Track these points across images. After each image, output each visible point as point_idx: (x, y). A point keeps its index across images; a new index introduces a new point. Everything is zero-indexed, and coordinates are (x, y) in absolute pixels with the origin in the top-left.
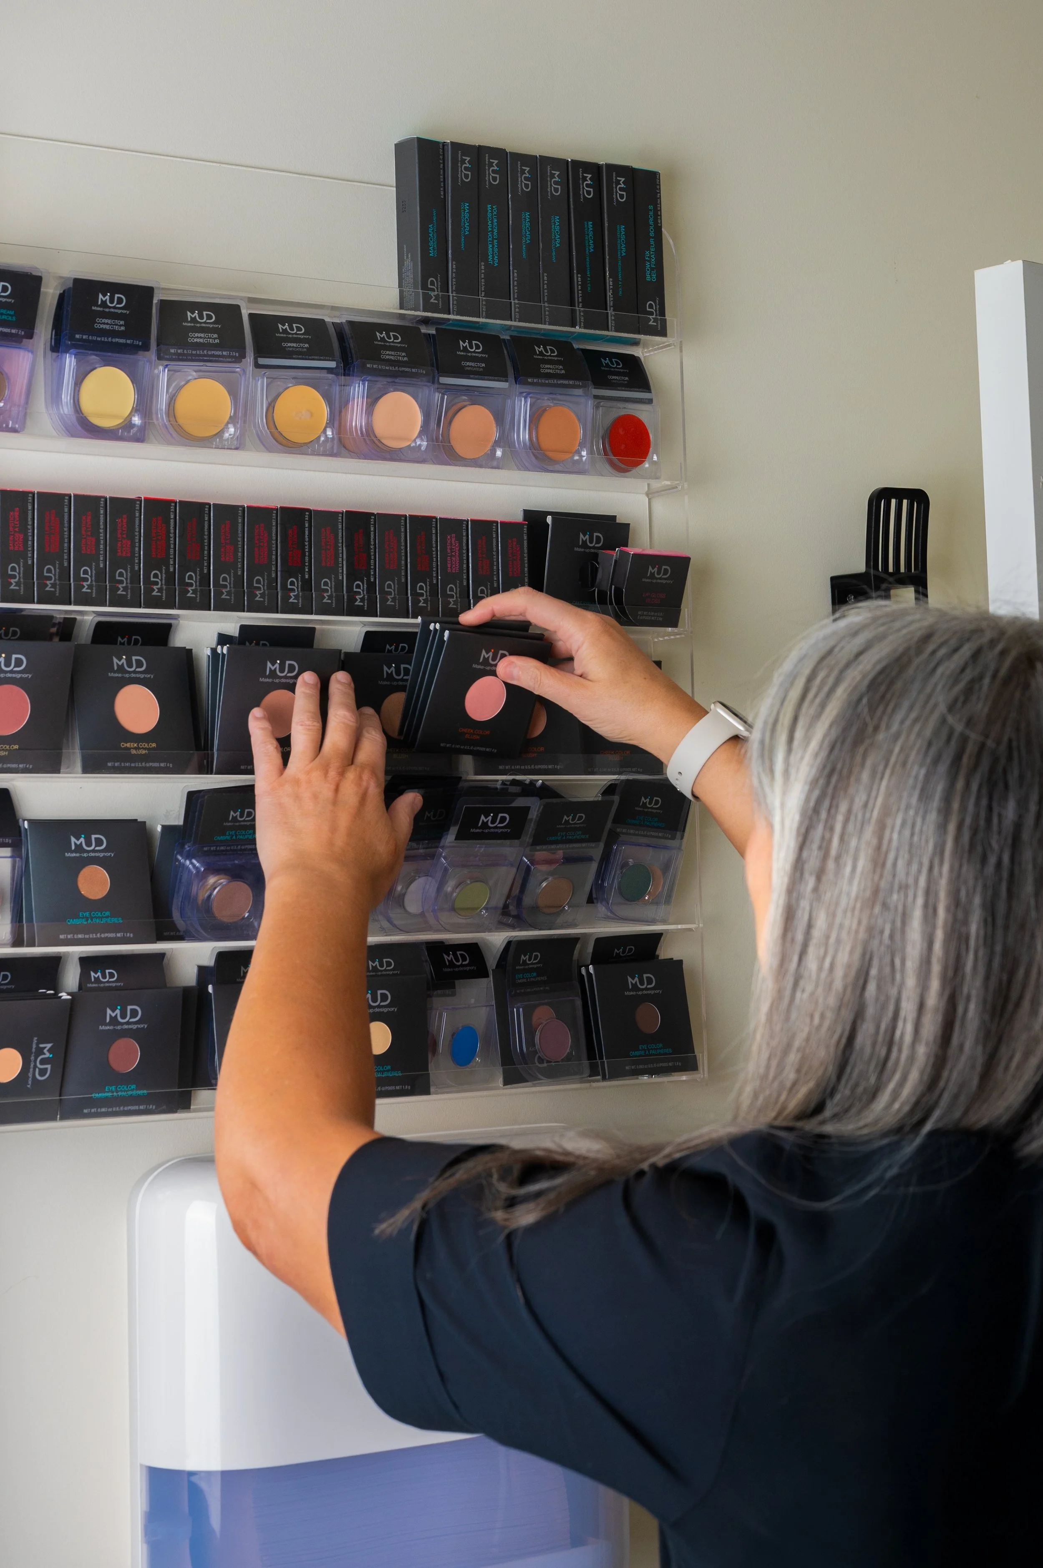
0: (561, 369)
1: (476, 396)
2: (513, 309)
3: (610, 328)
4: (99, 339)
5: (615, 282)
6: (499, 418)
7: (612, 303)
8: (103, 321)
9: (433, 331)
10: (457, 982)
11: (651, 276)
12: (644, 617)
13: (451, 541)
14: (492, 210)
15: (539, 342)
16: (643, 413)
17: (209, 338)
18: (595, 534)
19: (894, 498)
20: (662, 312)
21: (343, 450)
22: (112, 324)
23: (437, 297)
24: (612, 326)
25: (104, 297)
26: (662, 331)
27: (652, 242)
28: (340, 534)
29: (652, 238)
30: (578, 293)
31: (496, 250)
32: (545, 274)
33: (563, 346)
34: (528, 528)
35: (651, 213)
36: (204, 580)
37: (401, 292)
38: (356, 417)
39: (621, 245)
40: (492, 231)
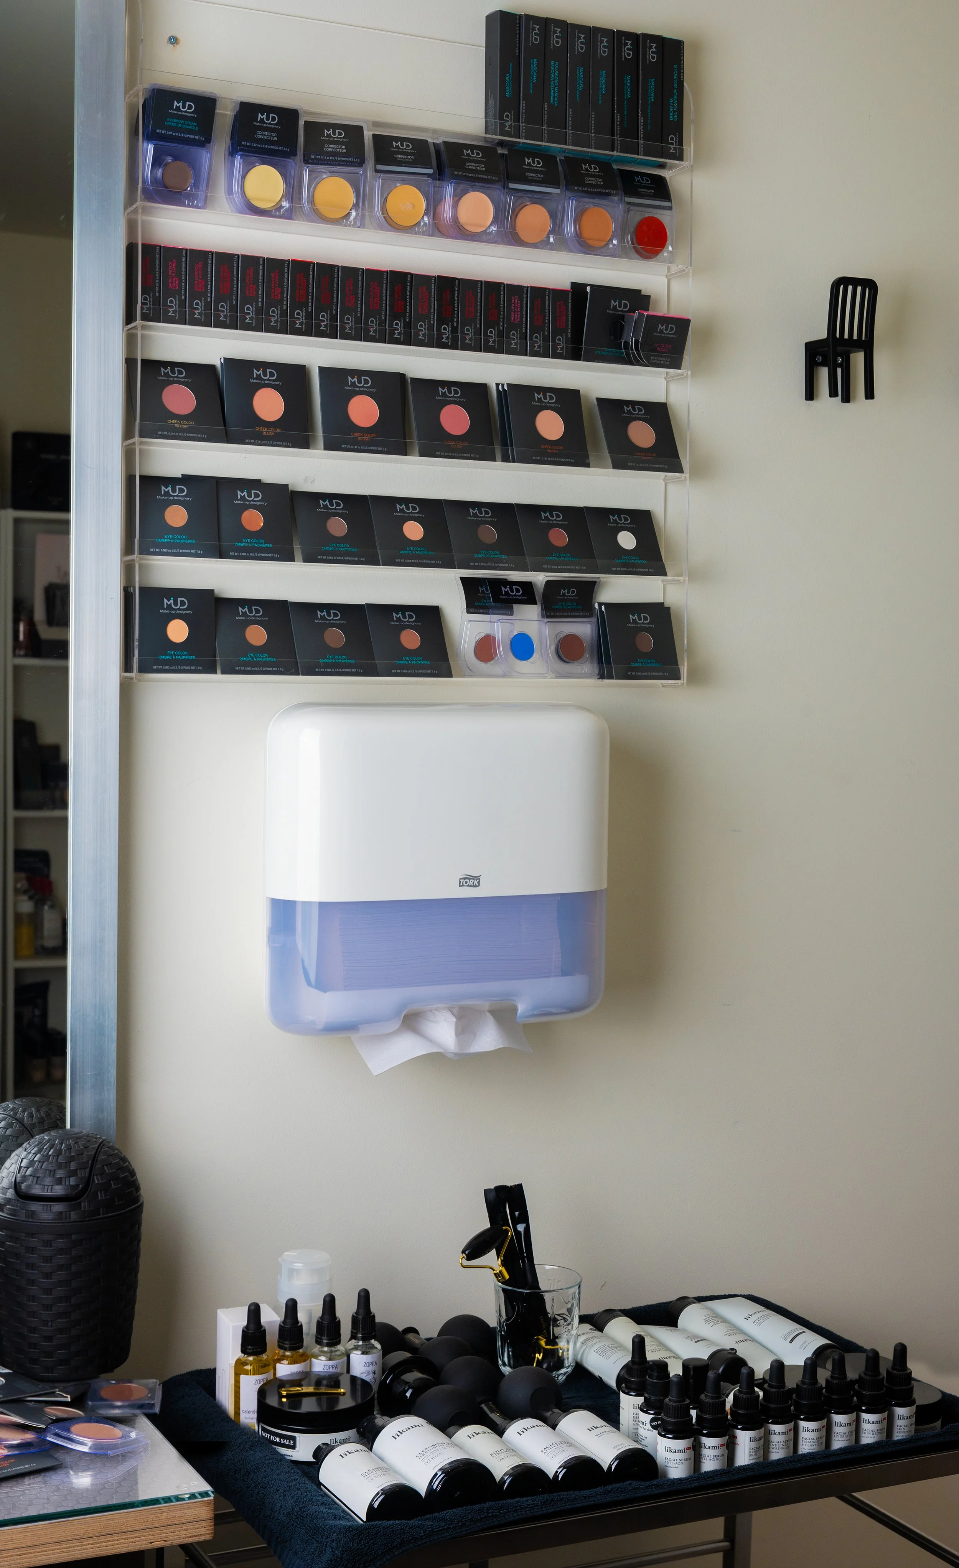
0: (601, 182)
1: (538, 199)
2: (567, 137)
3: (640, 153)
4: (258, 146)
5: (645, 119)
6: (553, 215)
7: (642, 135)
8: (262, 133)
9: (506, 152)
10: (514, 606)
11: (673, 117)
12: (655, 361)
13: (515, 301)
14: (554, 65)
15: (585, 162)
16: (665, 217)
17: (339, 148)
18: (623, 301)
19: (851, 285)
20: (681, 143)
21: (436, 232)
22: (268, 136)
23: (510, 126)
24: (641, 152)
25: (262, 116)
26: (680, 158)
27: (675, 91)
28: (433, 292)
29: (676, 89)
30: (617, 127)
31: (556, 94)
32: (593, 113)
33: (605, 166)
34: (572, 294)
35: (676, 71)
36: (334, 318)
37: (486, 122)
38: (447, 212)
39: (651, 93)
40: (554, 80)
